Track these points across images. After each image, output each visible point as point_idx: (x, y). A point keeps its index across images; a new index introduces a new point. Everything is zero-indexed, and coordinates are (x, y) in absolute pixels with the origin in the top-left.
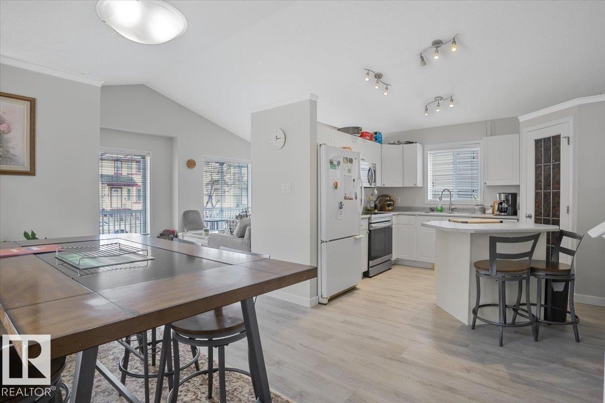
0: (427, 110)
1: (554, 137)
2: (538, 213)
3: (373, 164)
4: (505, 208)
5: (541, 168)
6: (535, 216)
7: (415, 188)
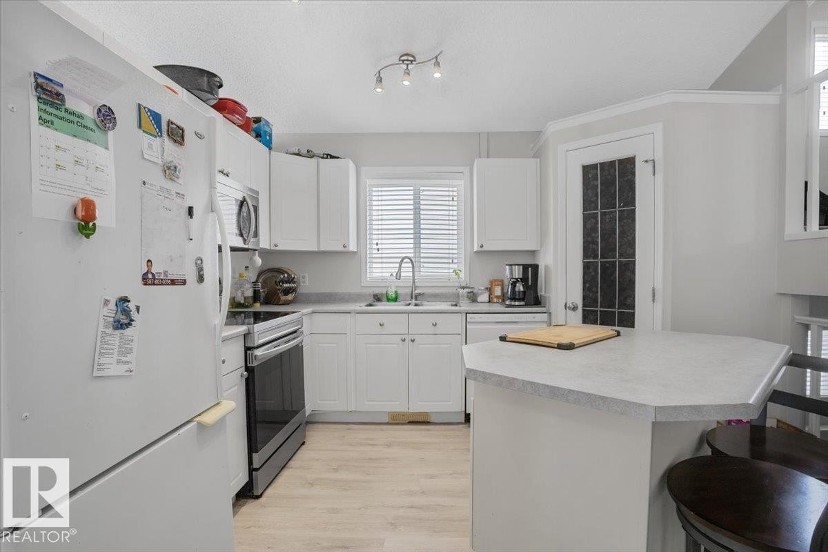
0: (380, 80)
1: (621, 161)
2: (588, 299)
3: (251, 190)
4: (519, 292)
5: (596, 218)
6: (584, 305)
7: (344, 254)
